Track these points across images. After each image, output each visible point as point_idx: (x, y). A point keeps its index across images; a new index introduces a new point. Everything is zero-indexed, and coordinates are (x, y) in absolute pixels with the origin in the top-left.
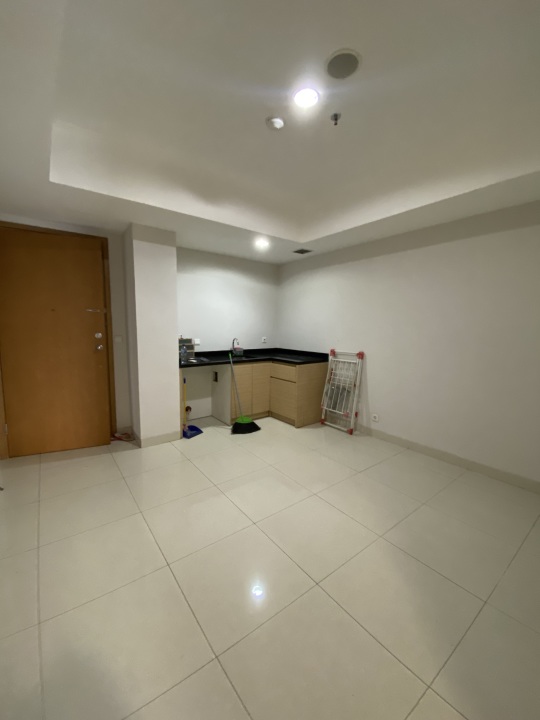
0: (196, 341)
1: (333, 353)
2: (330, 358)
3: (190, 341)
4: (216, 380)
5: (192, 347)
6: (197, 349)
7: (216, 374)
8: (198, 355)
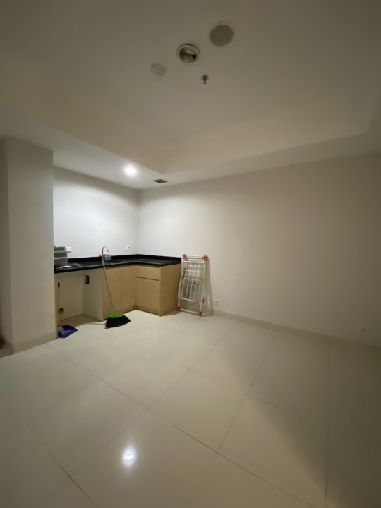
0: (68, 249)
1: (185, 257)
2: (183, 261)
3: (63, 249)
4: (88, 282)
5: (65, 254)
6: (70, 256)
7: (88, 277)
8: (71, 261)
